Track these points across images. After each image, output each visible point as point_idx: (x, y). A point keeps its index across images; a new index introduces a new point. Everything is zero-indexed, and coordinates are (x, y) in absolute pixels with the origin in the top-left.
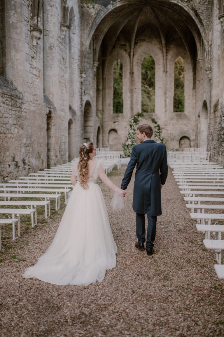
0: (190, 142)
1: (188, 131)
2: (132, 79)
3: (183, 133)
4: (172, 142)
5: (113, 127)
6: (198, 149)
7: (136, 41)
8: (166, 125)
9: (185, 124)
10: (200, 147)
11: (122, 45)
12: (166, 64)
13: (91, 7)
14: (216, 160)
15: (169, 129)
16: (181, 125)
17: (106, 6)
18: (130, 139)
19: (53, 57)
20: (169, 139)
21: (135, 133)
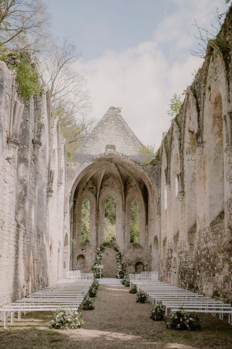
0: (144, 267)
1: (142, 258)
2: (97, 215)
3: (138, 259)
4: (130, 267)
5: (81, 253)
6: (151, 272)
7: (102, 186)
8: (125, 253)
9: (140, 253)
10: (152, 271)
11: (90, 188)
12: (125, 205)
13: (73, 164)
14: (165, 281)
15: (127, 256)
16: (136, 253)
17: (83, 163)
18: (97, 263)
19: (53, 205)
20: (127, 264)
21: (102, 259)
